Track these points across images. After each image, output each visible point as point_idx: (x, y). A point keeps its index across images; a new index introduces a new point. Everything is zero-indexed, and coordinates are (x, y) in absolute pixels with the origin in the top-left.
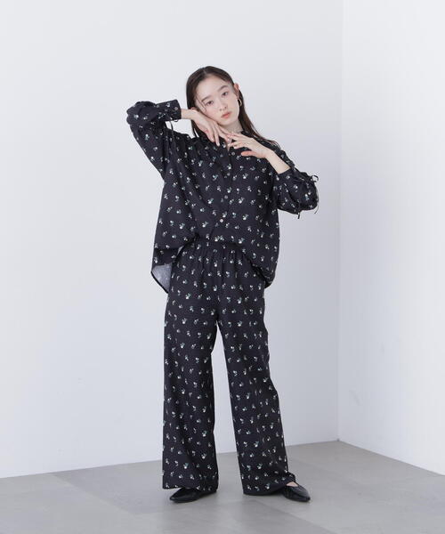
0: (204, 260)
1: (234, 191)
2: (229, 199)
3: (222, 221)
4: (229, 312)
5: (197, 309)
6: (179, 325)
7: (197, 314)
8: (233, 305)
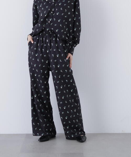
0: (43, 39)
1: (55, 10)
2: (53, 13)
3: (49, 22)
4: (53, 61)
5: (40, 60)
6: (33, 67)
7: (41, 62)
8: (55, 58)
